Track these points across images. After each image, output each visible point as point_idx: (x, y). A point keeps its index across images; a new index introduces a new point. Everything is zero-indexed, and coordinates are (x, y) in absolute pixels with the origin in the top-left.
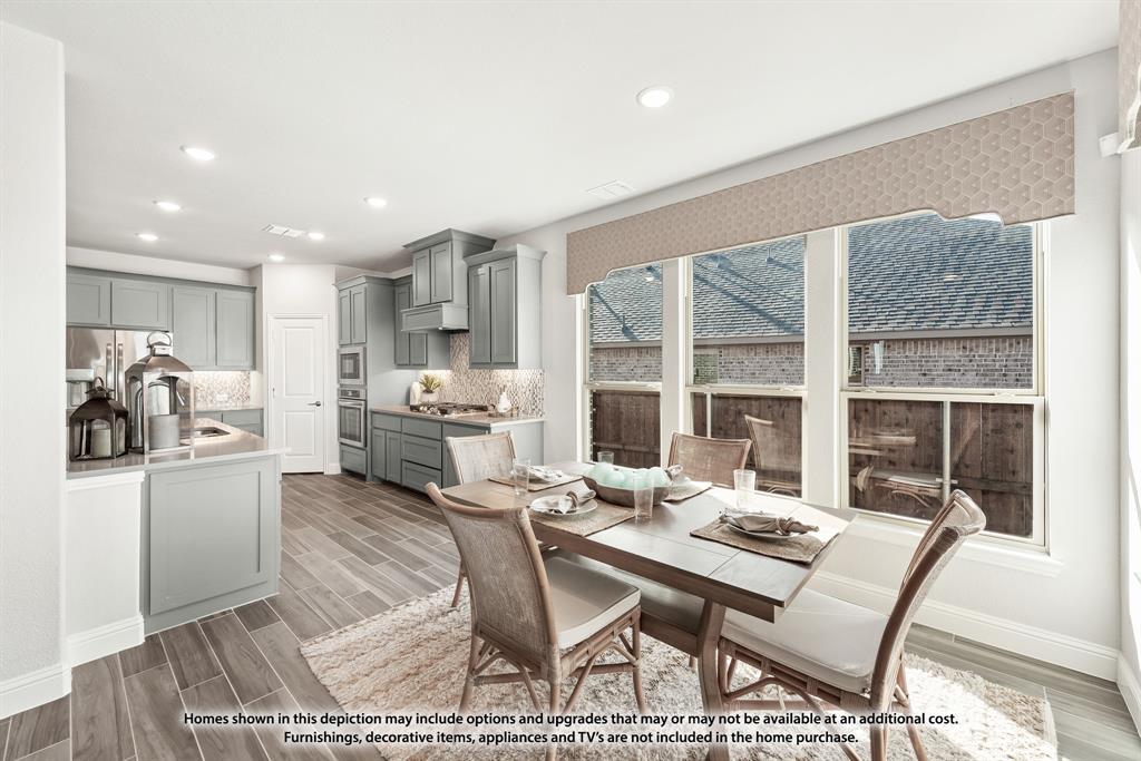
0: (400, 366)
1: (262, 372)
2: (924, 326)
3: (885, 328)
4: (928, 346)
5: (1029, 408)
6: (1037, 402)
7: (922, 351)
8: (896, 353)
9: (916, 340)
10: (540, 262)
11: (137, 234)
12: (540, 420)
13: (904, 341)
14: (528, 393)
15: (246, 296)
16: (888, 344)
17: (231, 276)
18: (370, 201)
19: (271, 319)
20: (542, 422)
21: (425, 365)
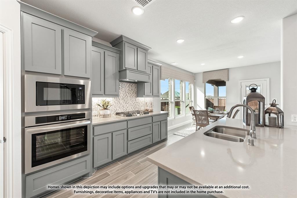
21: (117, 95)
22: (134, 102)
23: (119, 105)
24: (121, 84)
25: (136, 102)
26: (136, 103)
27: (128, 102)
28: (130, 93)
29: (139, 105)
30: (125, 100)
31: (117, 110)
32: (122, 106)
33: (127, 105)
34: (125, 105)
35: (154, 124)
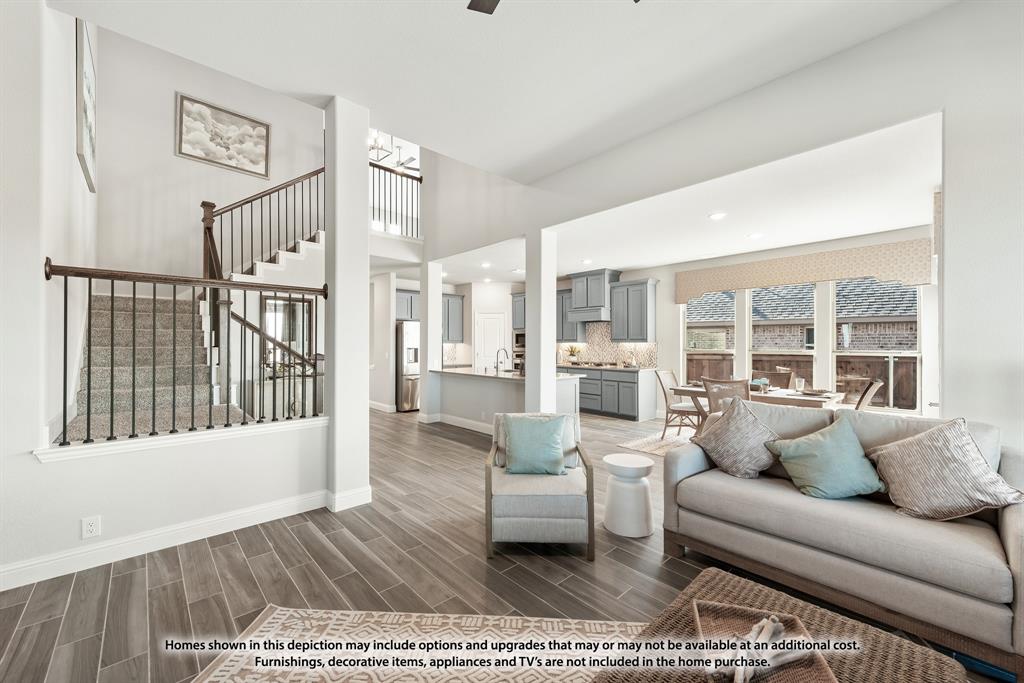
1: (470, 345)
2: (881, 314)
3: (853, 315)
4: (884, 328)
5: (915, 358)
6: (918, 356)
7: (880, 330)
8: (860, 332)
9: (875, 324)
10: (655, 286)
13: (867, 324)
14: (645, 355)
15: (460, 301)
16: (855, 326)
17: (450, 290)
21: (575, 340)
22: (614, 349)
23: (594, 353)
24: (595, 326)
25: (618, 349)
26: (618, 352)
27: (605, 349)
28: (608, 337)
29: (623, 354)
30: (602, 346)
31: (591, 358)
32: (597, 354)
33: (604, 353)
34: (602, 353)
35: (604, 382)
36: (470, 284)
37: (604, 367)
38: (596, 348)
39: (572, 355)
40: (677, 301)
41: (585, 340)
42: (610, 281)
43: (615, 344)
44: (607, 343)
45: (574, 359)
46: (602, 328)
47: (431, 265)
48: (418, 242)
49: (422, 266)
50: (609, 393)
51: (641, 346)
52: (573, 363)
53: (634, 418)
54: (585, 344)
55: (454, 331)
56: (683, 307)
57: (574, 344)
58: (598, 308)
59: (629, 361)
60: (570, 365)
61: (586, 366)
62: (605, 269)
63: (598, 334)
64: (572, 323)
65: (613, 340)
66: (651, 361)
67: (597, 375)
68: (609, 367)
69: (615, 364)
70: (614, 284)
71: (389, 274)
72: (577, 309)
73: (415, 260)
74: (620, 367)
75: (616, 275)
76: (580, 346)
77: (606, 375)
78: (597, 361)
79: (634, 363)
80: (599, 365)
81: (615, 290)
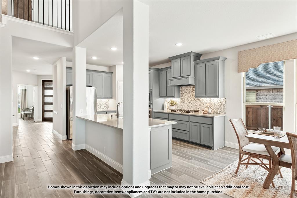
0: (161, 97)
1: (116, 99)
10: (224, 61)
11: (92, 57)
12: (223, 115)
14: (217, 106)
15: (110, 75)
17: (105, 69)
18: (177, 45)
19: (119, 82)
20: (225, 116)
21: (173, 97)
22: (197, 102)
23: (185, 104)
24: (186, 88)
25: (200, 102)
26: (199, 104)
27: (192, 102)
28: (193, 95)
29: (203, 105)
30: (189, 100)
31: (183, 108)
32: (187, 105)
33: (191, 104)
34: (189, 104)
35: (190, 123)
36: (115, 66)
37: (191, 114)
38: (186, 101)
39: (172, 105)
40: (239, 71)
41: (180, 97)
42: (194, 60)
43: (197, 99)
44: (193, 99)
45: (173, 108)
46: (190, 89)
47: (78, 49)
48: (70, 34)
49: (72, 50)
50: (194, 129)
51: (214, 100)
52: (172, 111)
53: (210, 148)
54: (179, 99)
55: (107, 92)
56: (243, 74)
57: (173, 99)
58: (187, 77)
59: (206, 109)
60: (170, 112)
61: (180, 112)
62: (191, 52)
63: (188, 92)
64: (172, 86)
65: (196, 96)
66: (221, 109)
67: (186, 118)
68: (194, 113)
69: (198, 111)
70: (198, 61)
71: (61, 58)
72: (175, 78)
73: (67, 45)
74: (201, 114)
75: (198, 56)
76: (176, 100)
77: (192, 119)
78: (186, 109)
79: (210, 111)
80: (187, 112)
81: (198, 66)
